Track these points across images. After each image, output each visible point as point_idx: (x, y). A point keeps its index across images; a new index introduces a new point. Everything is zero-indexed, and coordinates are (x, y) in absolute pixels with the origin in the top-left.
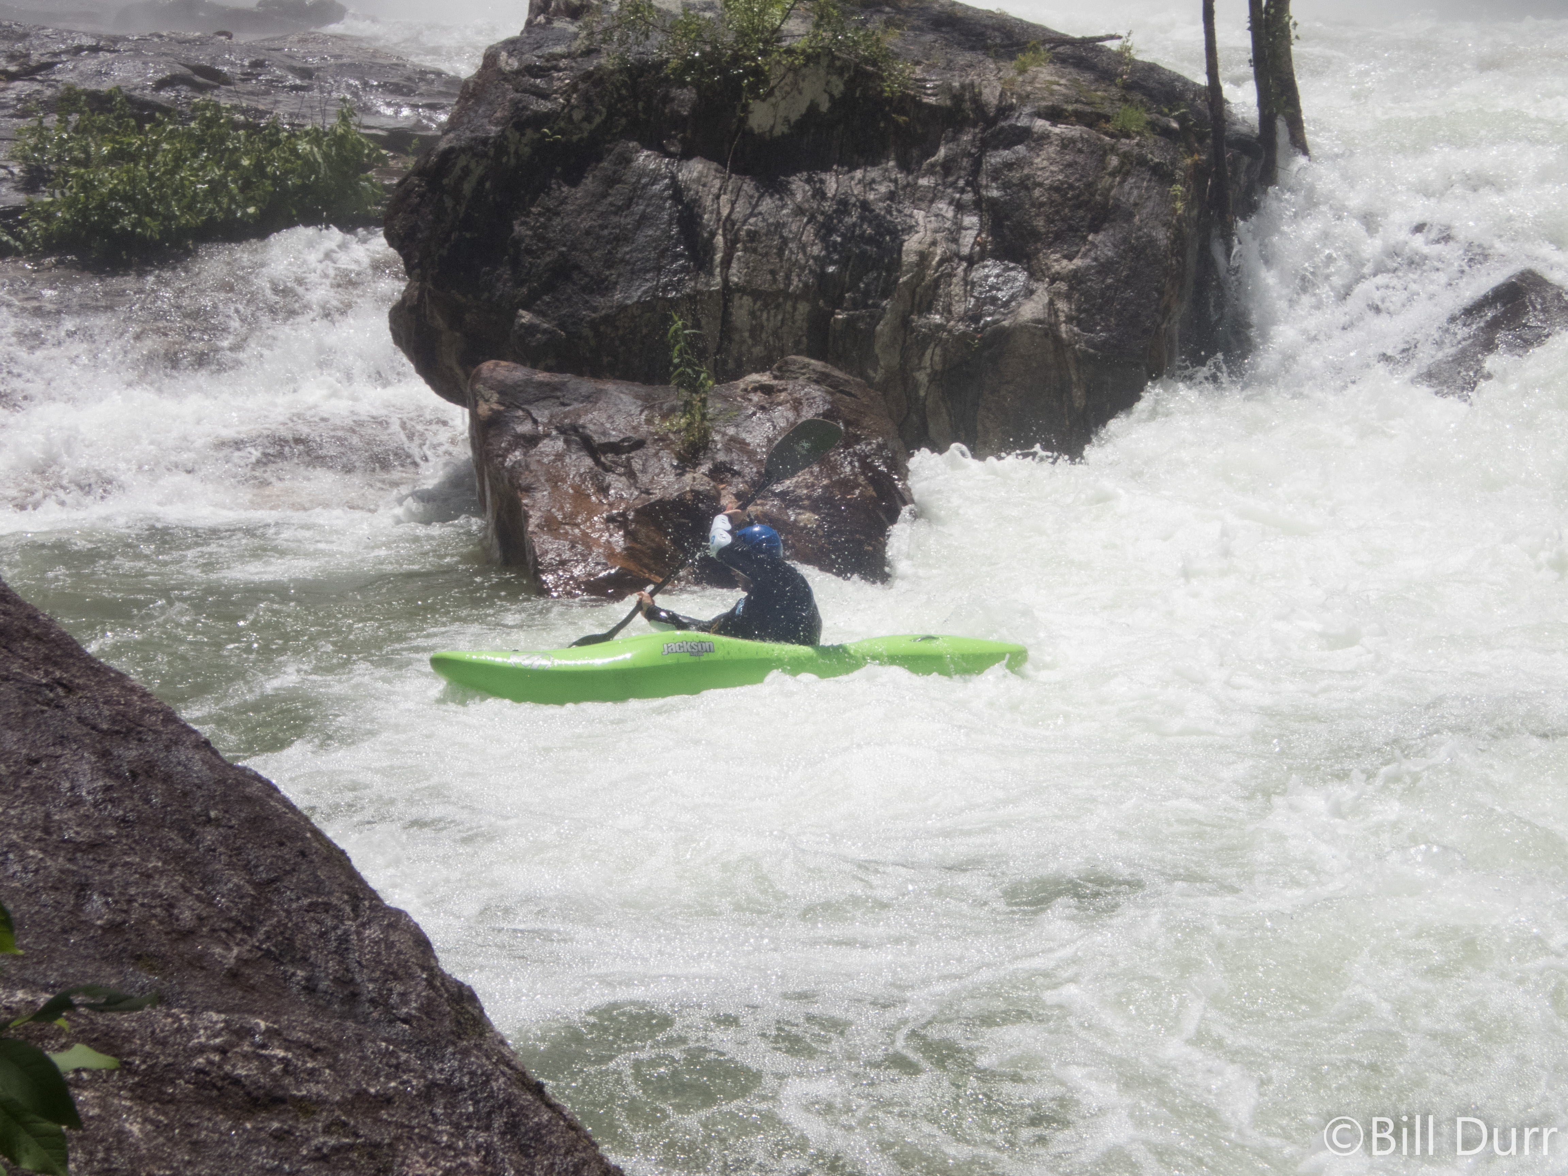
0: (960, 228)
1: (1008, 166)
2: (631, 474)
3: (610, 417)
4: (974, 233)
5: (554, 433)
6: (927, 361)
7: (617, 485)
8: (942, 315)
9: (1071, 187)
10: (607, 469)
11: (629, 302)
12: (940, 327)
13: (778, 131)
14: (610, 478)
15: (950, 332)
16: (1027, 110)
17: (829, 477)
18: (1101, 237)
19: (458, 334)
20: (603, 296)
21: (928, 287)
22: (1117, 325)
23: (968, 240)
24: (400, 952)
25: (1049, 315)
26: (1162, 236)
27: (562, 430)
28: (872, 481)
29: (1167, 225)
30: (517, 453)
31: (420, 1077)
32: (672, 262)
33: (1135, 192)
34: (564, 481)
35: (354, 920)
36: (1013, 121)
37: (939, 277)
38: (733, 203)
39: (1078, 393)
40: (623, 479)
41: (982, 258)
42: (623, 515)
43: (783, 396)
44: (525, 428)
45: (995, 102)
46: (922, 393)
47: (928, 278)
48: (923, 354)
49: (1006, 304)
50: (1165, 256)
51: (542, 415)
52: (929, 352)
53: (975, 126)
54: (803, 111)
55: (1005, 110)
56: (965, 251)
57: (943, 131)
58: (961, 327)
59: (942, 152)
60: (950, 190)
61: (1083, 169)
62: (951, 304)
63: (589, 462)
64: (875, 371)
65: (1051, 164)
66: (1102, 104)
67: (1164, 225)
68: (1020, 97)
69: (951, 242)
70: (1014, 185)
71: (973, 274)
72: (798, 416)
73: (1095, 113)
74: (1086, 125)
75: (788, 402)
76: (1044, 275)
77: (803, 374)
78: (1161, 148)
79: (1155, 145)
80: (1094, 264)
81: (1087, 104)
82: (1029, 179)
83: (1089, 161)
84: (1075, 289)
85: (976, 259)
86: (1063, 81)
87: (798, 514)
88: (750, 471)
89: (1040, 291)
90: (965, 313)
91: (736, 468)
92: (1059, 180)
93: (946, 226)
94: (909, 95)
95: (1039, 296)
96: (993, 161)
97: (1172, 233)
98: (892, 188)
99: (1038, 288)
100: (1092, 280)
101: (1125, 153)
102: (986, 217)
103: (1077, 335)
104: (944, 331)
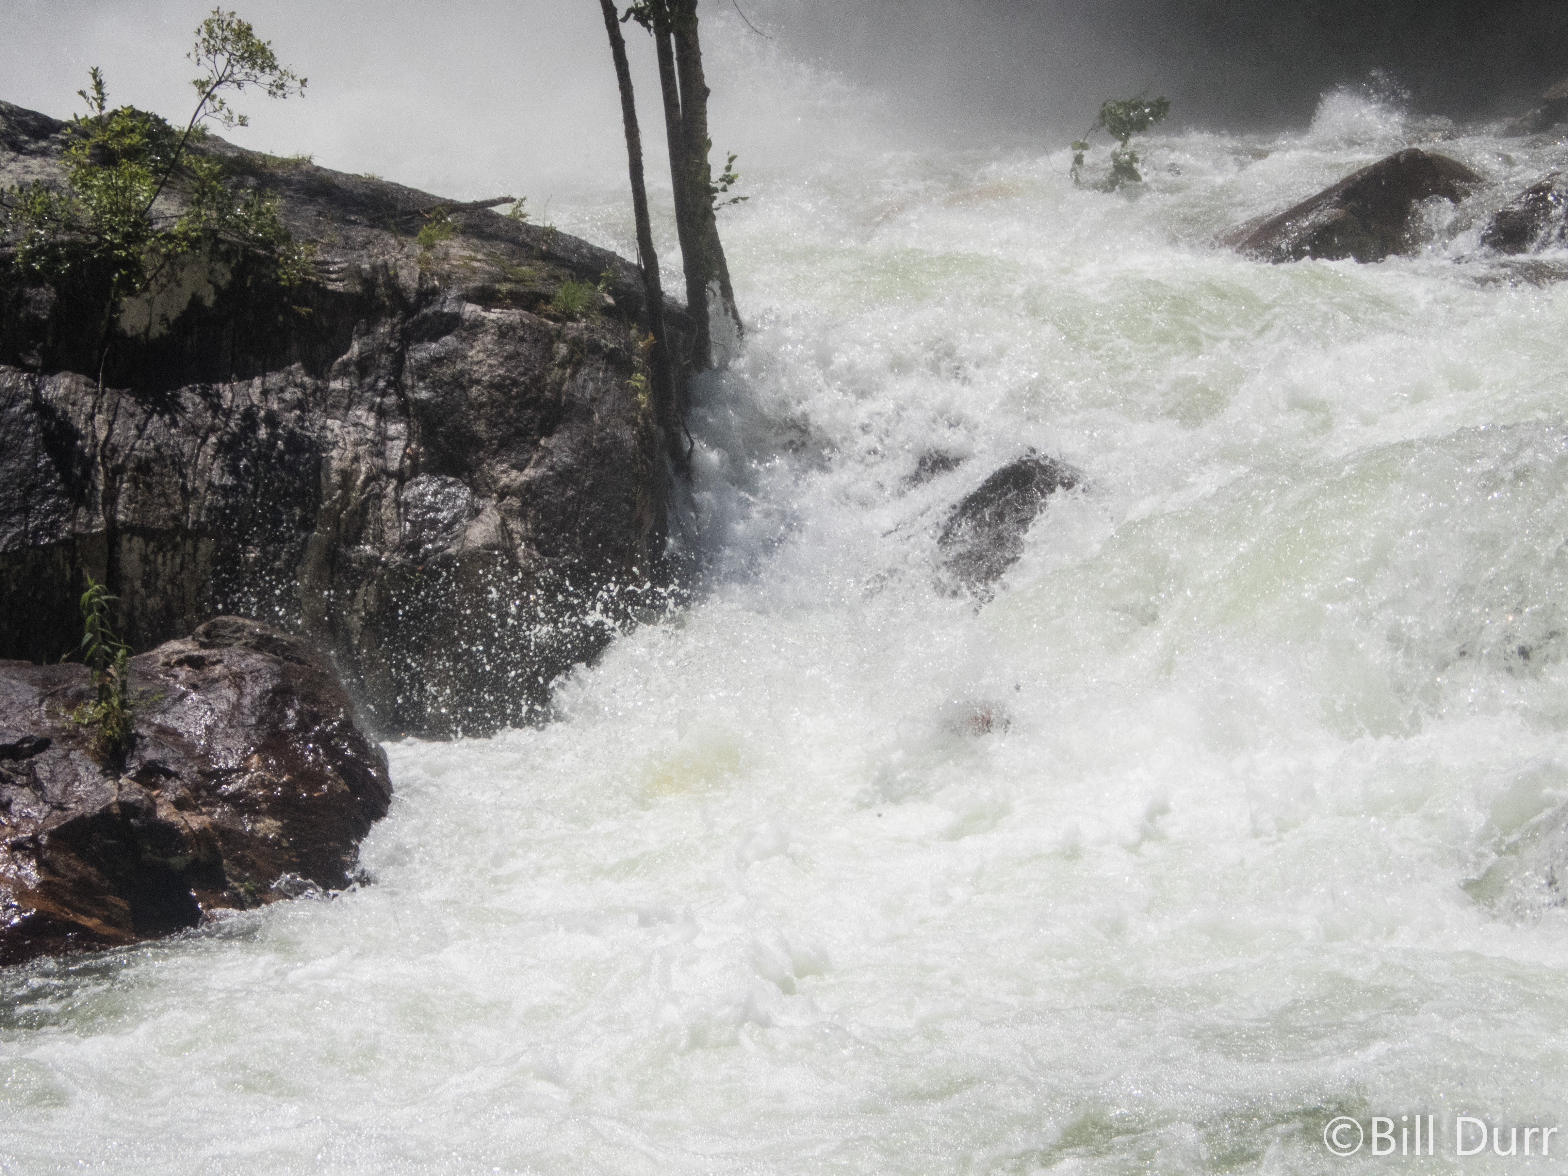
0: (384, 438)
1: (438, 361)
2: (36, 785)
4: (402, 443)
6: (359, 602)
7: (20, 800)
8: (373, 545)
9: (515, 383)
12: (373, 561)
13: (154, 333)
14: (10, 791)
15: (385, 565)
16: (454, 293)
17: (289, 771)
18: (554, 441)
21: (354, 513)
23: (395, 452)
25: (504, 538)
26: (628, 435)
28: (341, 771)
29: (633, 422)
32: (43, 501)
33: (591, 385)
36: (438, 308)
37: (367, 500)
38: (111, 424)
40: (27, 791)
41: (415, 473)
42: (33, 839)
43: (218, 669)
45: (415, 285)
46: (355, 641)
47: (353, 502)
48: (355, 594)
49: (449, 527)
50: (634, 460)
52: (362, 591)
53: (392, 316)
54: (184, 307)
55: (427, 295)
56: (394, 465)
57: (355, 323)
58: (398, 558)
59: (356, 348)
60: (368, 394)
61: (527, 360)
62: (383, 531)
64: (299, 618)
65: (488, 356)
66: (533, 281)
67: (628, 423)
68: (441, 278)
69: (377, 456)
70: (447, 384)
71: (405, 493)
72: (241, 695)
73: (529, 293)
74: (524, 309)
75: (225, 677)
76: (490, 489)
77: (239, 639)
78: (611, 331)
79: (603, 327)
80: (550, 473)
81: (517, 282)
82: (463, 375)
83: (532, 351)
84: (530, 505)
85: (407, 475)
86: (480, 256)
87: (255, 822)
88: (190, 771)
89: (488, 509)
90: (401, 540)
91: (172, 768)
92: (499, 375)
93: (368, 437)
94: (310, 281)
95: (488, 516)
96: (418, 356)
97: (639, 432)
98: (299, 395)
99: (484, 506)
100: (550, 494)
101: (574, 339)
102: (415, 424)
103: (539, 560)
104: (378, 564)
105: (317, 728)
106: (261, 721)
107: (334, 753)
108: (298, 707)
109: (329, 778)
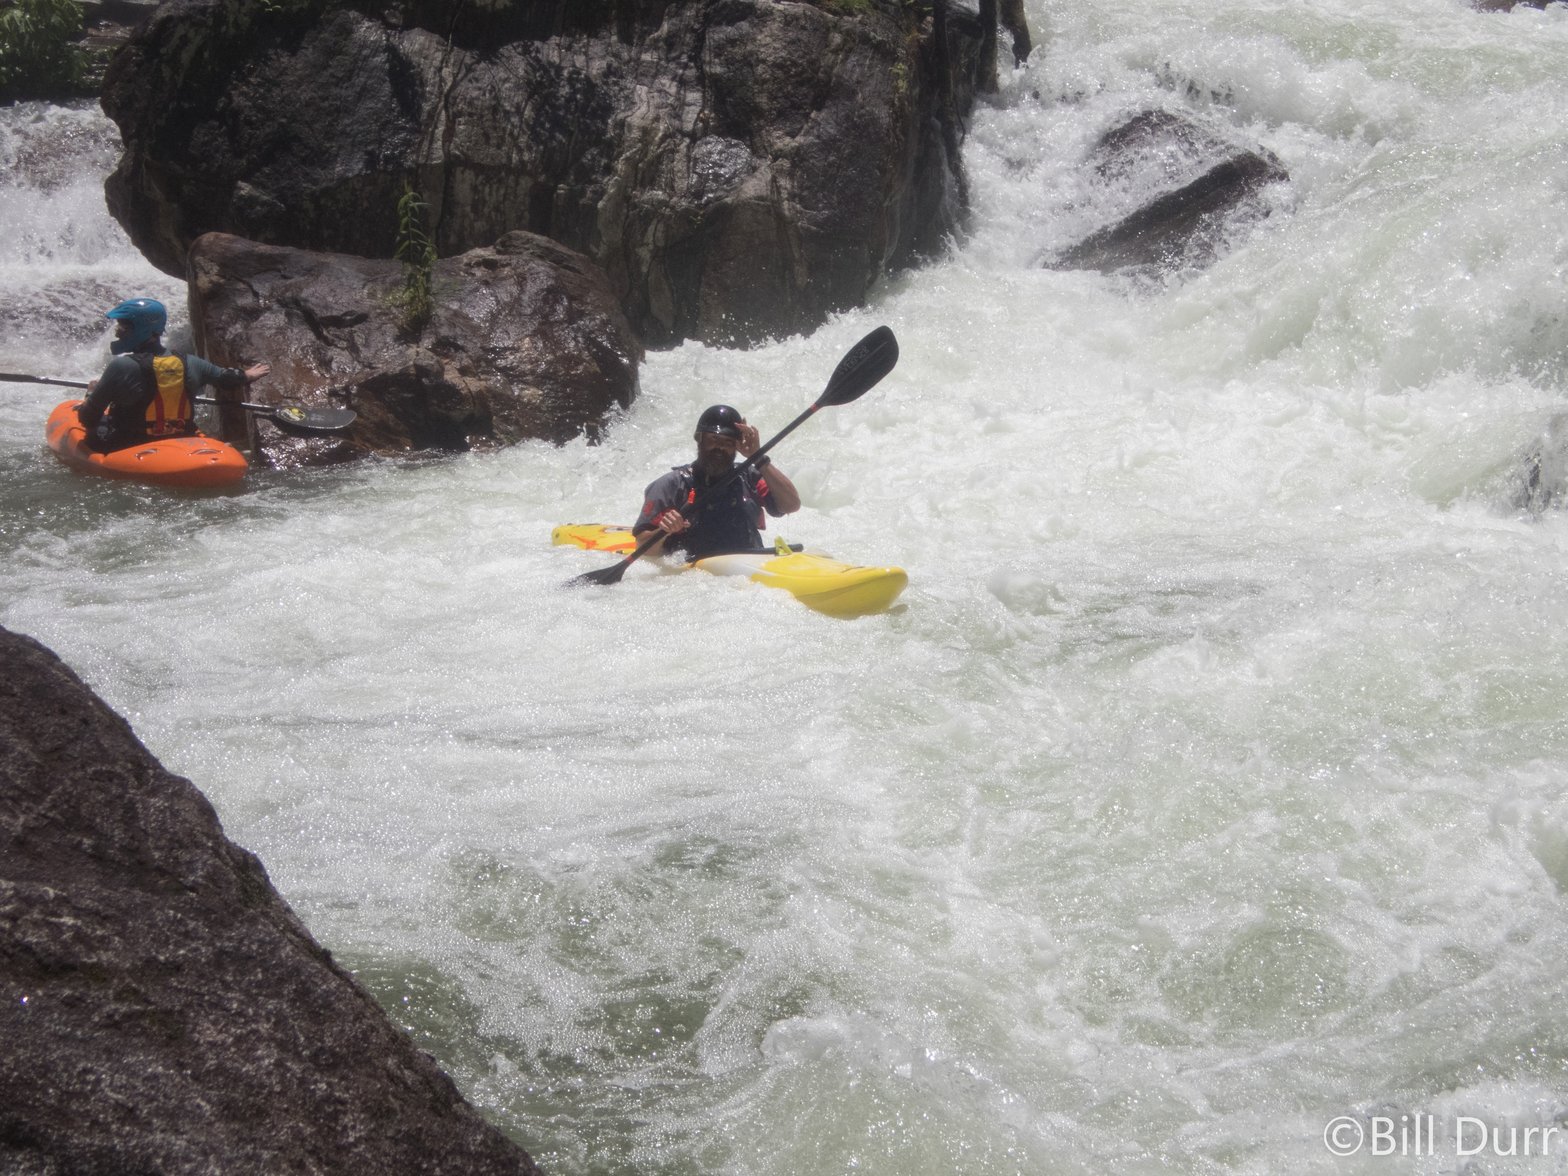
0: (683, 104)
1: (732, 42)
2: (353, 349)
3: (332, 290)
4: (697, 109)
5: (275, 307)
6: (649, 238)
7: (340, 358)
8: (664, 191)
9: (794, 64)
10: (329, 343)
11: (350, 175)
12: (662, 203)
14: (332, 352)
15: (673, 208)
17: (553, 352)
18: (823, 114)
19: (175, 205)
20: (324, 168)
21: (651, 163)
22: (839, 203)
23: (690, 116)
24: (185, 821)
25: (772, 192)
26: (883, 114)
27: (283, 304)
28: (594, 356)
29: (890, 103)
30: (238, 326)
31: (208, 945)
32: (394, 134)
33: (858, 70)
34: (285, 353)
35: (138, 788)
37: (662, 154)
38: (455, 76)
39: (800, 271)
40: (346, 353)
41: (705, 134)
42: (346, 388)
43: (506, 271)
44: (246, 301)
46: (644, 269)
47: (650, 154)
48: (646, 230)
49: (728, 181)
50: (888, 135)
51: (263, 288)
52: (651, 228)
53: (698, 1)
56: (689, 127)
57: (666, 6)
59: (665, 27)
60: (672, 66)
61: (806, 46)
62: (673, 180)
63: (311, 336)
64: (597, 246)
65: (774, 41)
67: (886, 103)
69: (674, 118)
70: (737, 61)
71: (696, 150)
72: (522, 291)
74: (809, 3)
75: (512, 277)
76: (766, 152)
77: (527, 249)
78: (884, 27)
79: (877, 23)
80: (817, 141)
82: (752, 55)
83: (812, 39)
84: (798, 166)
85: (699, 135)
87: (522, 389)
88: (474, 346)
89: (763, 168)
90: (688, 189)
91: (460, 342)
92: (782, 57)
93: (669, 102)
95: (762, 173)
96: (716, 37)
97: (895, 112)
99: (760, 165)
100: (815, 158)
101: (848, 30)
102: (709, 93)
103: (801, 212)
104: (667, 207)
105: (580, 323)
106: (534, 313)
108: (567, 305)
109: (585, 361)
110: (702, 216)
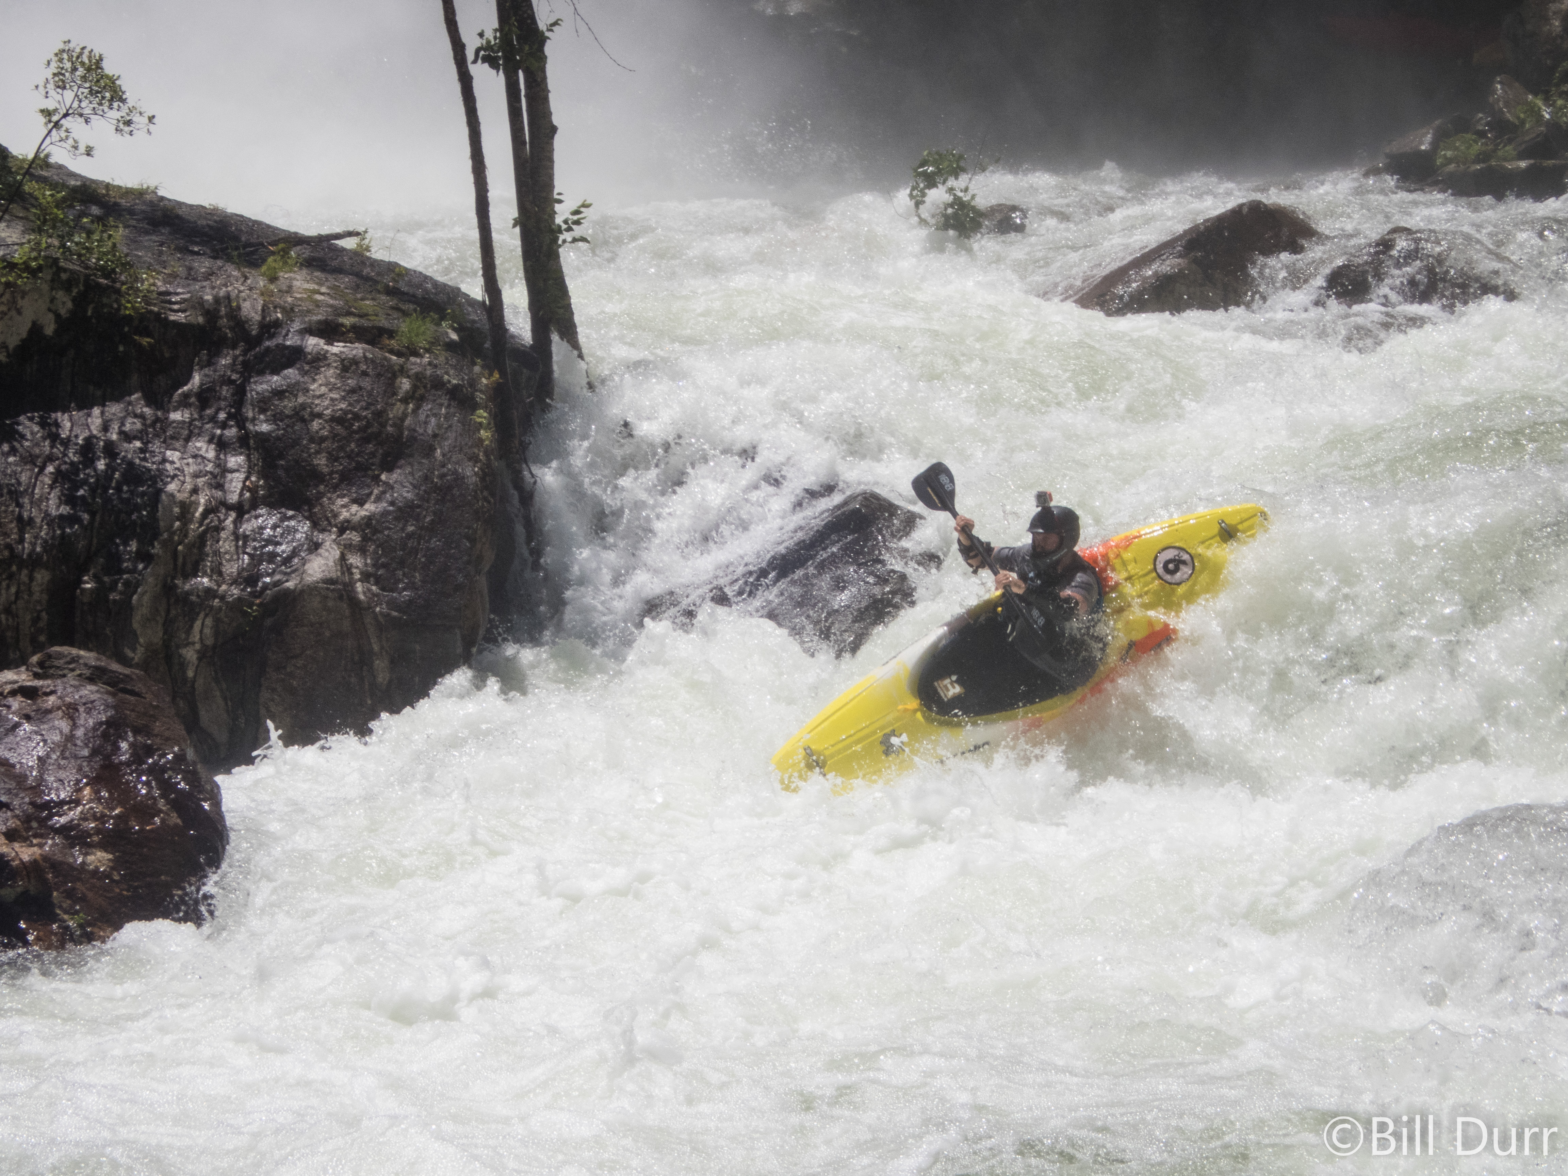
0: (224, 470)
1: (279, 394)
4: (241, 476)
6: (195, 635)
8: (210, 577)
9: (357, 417)
12: (209, 593)
15: (222, 598)
16: (296, 326)
17: (121, 803)
18: (395, 476)
21: (192, 545)
22: (423, 581)
23: (235, 485)
25: (343, 573)
26: (470, 472)
28: (172, 804)
29: (474, 459)
33: (433, 420)
36: (280, 340)
37: (205, 532)
39: (381, 665)
41: (254, 505)
43: (51, 701)
45: (258, 318)
46: (190, 674)
47: (191, 534)
48: (191, 627)
49: (287, 560)
50: (475, 497)
52: (198, 624)
53: (234, 348)
54: (24, 335)
55: (270, 328)
56: (233, 498)
57: (196, 354)
58: (235, 591)
59: (197, 379)
60: (208, 426)
61: (370, 394)
62: (221, 564)
64: (134, 650)
65: (330, 390)
66: (377, 315)
67: (470, 459)
68: (284, 310)
69: (216, 488)
70: (288, 417)
71: (244, 526)
72: (74, 726)
73: (373, 327)
74: (368, 343)
75: (59, 708)
76: (330, 524)
77: (73, 670)
78: (454, 367)
79: (447, 363)
80: (391, 508)
81: (361, 316)
82: (304, 409)
83: (376, 386)
84: (370, 539)
85: (246, 508)
86: (324, 290)
87: (86, 854)
88: (21, 802)
89: (328, 543)
90: (239, 573)
92: (341, 409)
93: (208, 469)
94: (151, 312)
95: (327, 550)
96: (259, 388)
97: (480, 469)
98: (139, 426)
99: (324, 540)
100: (390, 529)
101: (417, 374)
102: (255, 456)
103: (377, 595)
104: (215, 597)
105: (150, 761)
106: (94, 753)
107: (167, 787)
108: (131, 739)
109: (161, 811)
110: (259, 605)
